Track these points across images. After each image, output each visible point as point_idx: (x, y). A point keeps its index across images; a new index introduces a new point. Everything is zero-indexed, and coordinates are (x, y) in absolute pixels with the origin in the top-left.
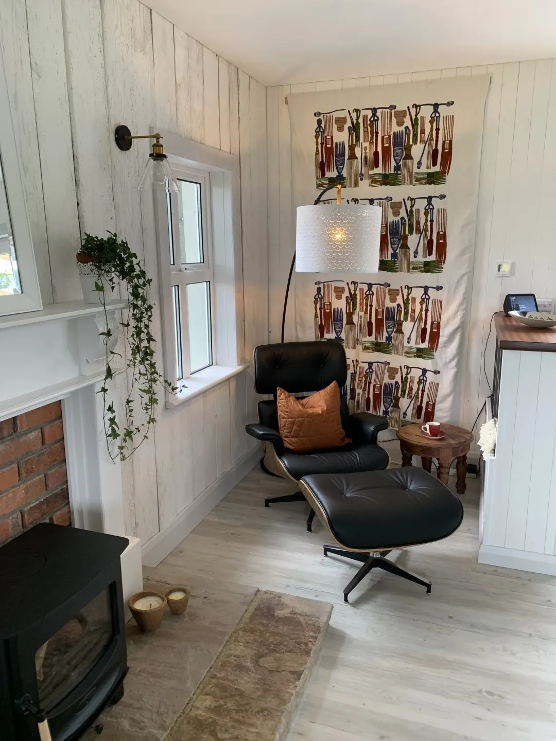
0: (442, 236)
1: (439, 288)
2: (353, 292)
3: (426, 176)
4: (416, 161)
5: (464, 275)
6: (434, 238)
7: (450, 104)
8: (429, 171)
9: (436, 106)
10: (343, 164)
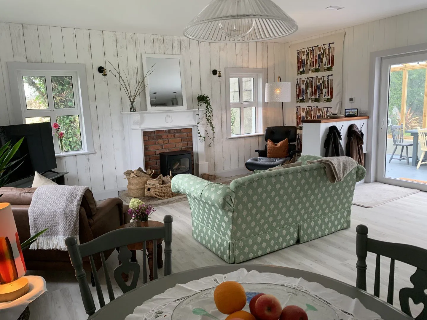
0: (332, 89)
1: (331, 108)
2: (307, 110)
3: (327, 68)
4: (324, 63)
5: (338, 102)
6: (329, 90)
7: (333, 43)
8: (328, 66)
9: (329, 44)
10: (304, 66)
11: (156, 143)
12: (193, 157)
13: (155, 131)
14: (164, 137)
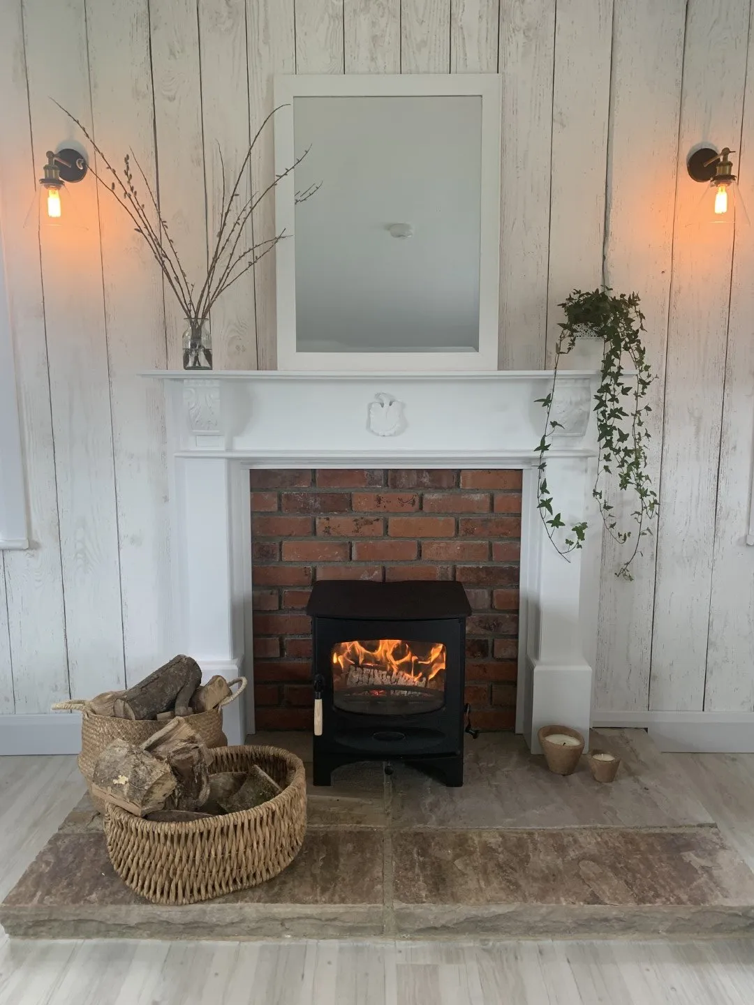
11: (320, 531)
12: (516, 620)
13: (314, 471)
14: (363, 502)
